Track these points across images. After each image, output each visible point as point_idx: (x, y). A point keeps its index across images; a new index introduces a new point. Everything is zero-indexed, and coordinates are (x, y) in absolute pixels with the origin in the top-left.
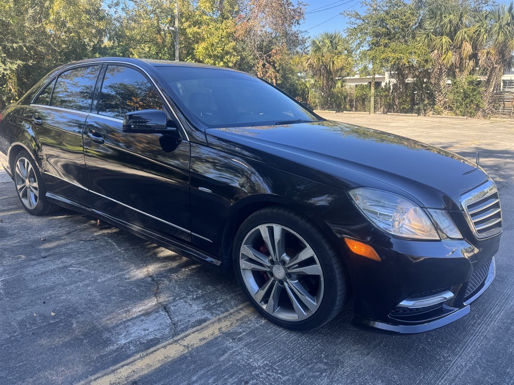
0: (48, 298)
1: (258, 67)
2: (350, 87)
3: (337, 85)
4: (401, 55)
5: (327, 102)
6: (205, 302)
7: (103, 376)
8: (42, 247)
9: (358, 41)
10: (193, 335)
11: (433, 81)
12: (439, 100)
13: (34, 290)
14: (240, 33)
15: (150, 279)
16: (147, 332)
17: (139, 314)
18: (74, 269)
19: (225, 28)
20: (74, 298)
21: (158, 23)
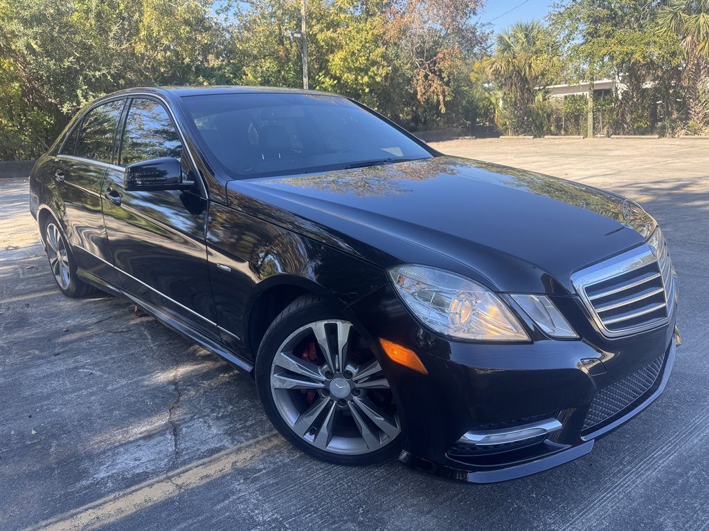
0: (38, 410)
1: (417, 80)
2: (557, 99)
3: (536, 98)
4: (633, 48)
5: (523, 123)
6: (231, 423)
7: (57, 522)
8: (60, 340)
9: (567, 32)
10: (195, 470)
11: (685, 83)
12: (695, 111)
13: (25, 399)
14: (392, 33)
15: (173, 387)
16: (138, 463)
17: (139, 436)
18: (86, 371)
19: (371, 29)
20: (67, 412)
21: (280, 29)
